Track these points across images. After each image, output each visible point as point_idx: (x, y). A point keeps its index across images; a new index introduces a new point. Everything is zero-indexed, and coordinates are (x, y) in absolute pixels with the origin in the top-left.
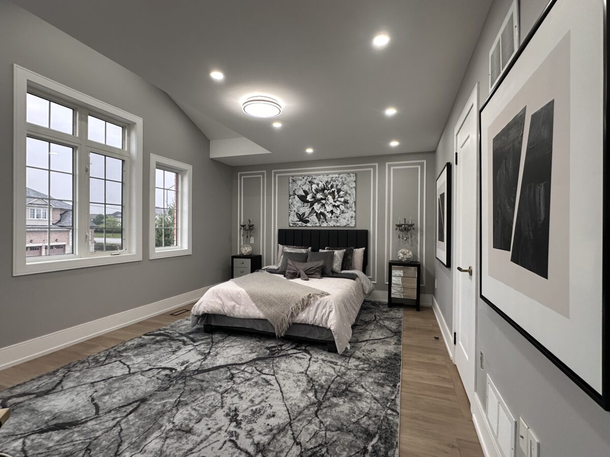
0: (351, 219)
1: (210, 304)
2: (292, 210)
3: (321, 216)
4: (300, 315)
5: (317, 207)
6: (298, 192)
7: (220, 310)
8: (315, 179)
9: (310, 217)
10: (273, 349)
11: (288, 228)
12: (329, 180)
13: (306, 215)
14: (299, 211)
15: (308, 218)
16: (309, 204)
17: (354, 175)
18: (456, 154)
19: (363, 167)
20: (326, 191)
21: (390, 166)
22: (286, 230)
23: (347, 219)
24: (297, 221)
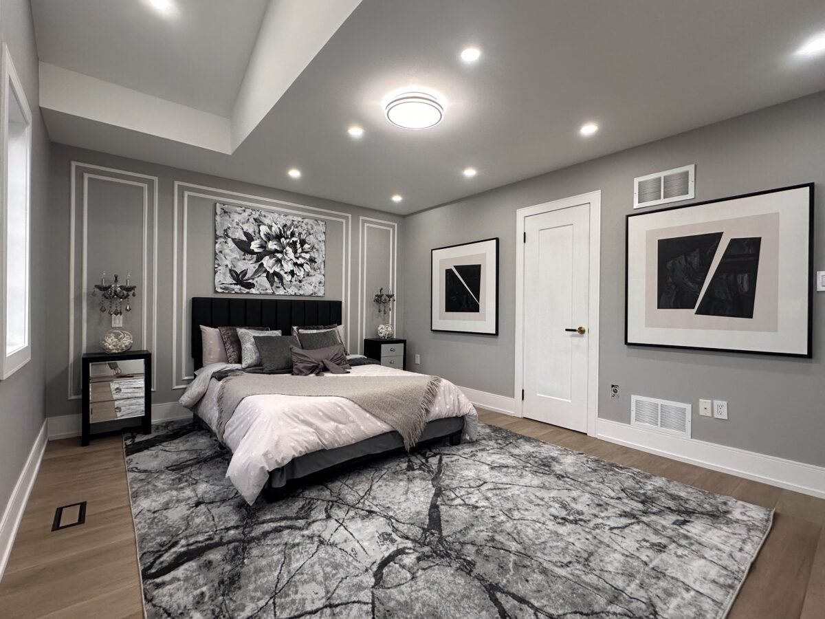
0: (319, 285)
2: (220, 262)
5: (267, 262)
6: (233, 233)
8: (265, 216)
9: (256, 279)
11: (212, 295)
12: (289, 223)
13: (248, 276)
14: (235, 267)
15: (253, 279)
16: (255, 256)
17: (324, 223)
18: (525, 233)
19: (334, 216)
20: (283, 240)
21: (364, 221)
22: (211, 300)
23: (313, 285)
24: (231, 284)
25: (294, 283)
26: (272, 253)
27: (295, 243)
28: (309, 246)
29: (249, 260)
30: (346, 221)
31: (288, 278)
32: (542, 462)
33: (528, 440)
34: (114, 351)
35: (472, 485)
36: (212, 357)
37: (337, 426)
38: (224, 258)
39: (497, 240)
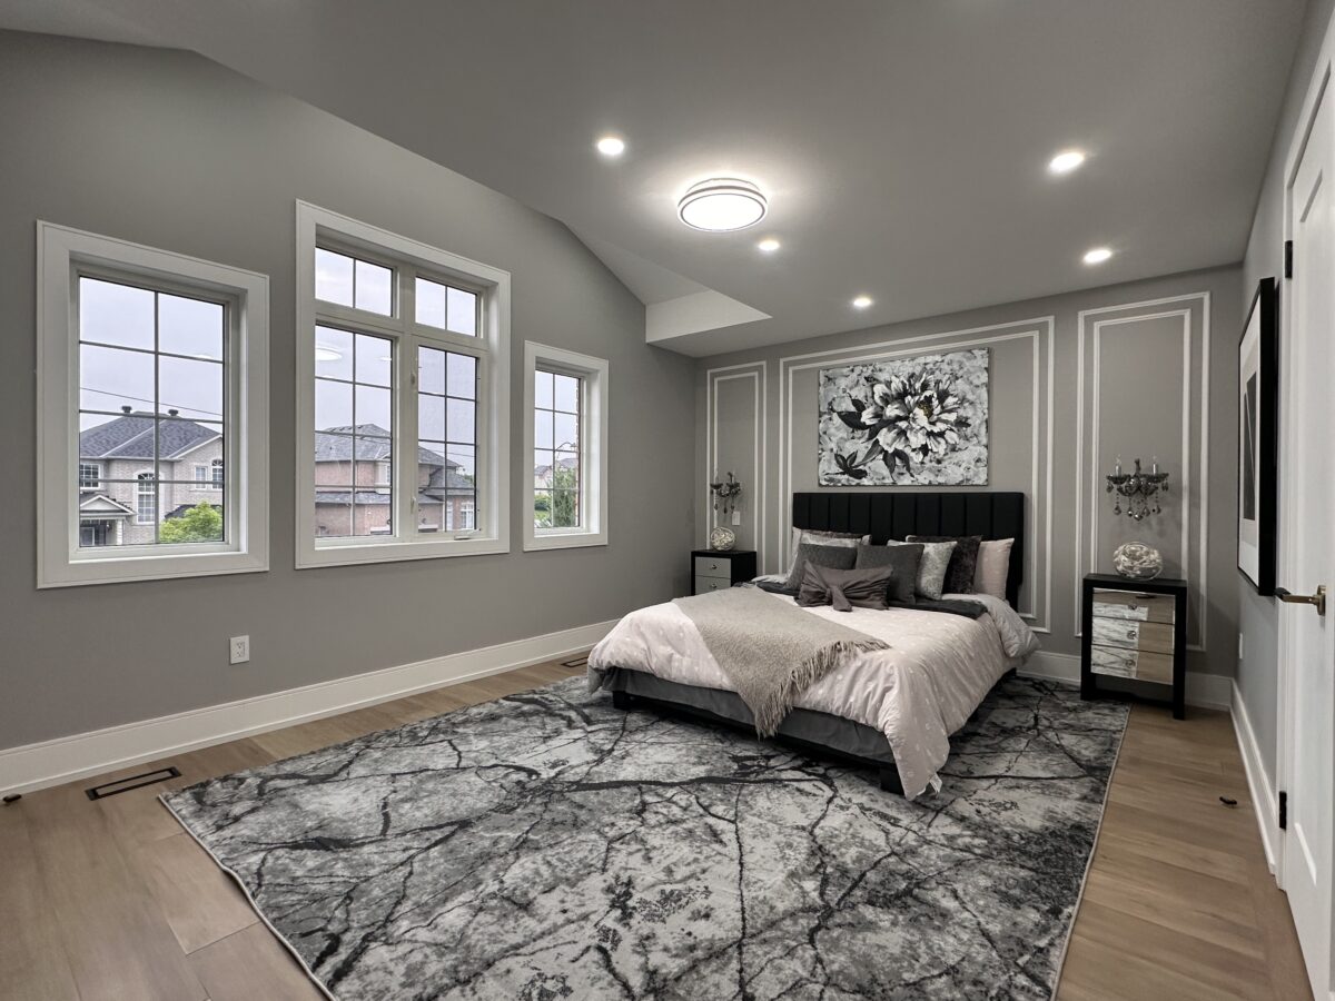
0: (975, 466)
1: (624, 648)
2: (824, 447)
3: (895, 459)
4: (811, 689)
5: (885, 437)
6: (839, 405)
7: (641, 663)
8: (880, 370)
9: (870, 464)
10: (748, 763)
11: (816, 490)
12: (917, 370)
13: (858, 460)
14: (841, 450)
15: (865, 465)
16: (867, 431)
17: (985, 352)
18: (1289, 245)
20: (908, 399)
22: (810, 495)
23: (964, 465)
24: (837, 474)
25: (928, 465)
26: (891, 423)
27: (929, 400)
28: (956, 399)
29: (860, 438)
30: (1039, 333)
31: (916, 458)
34: (719, 549)
38: (828, 440)
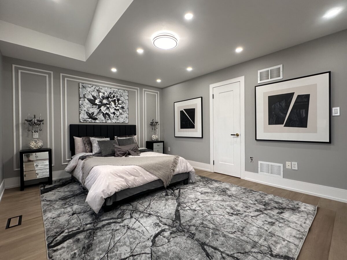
0: (126, 118)
2: (82, 109)
3: (105, 115)
5: (103, 109)
6: (88, 96)
8: (101, 89)
11: (79, 123)
12: (112, 92)
13: (94, 115)
14: (88, 111)
15: (97, 116)
16: (97, 106)
17: (127, 92)
18: (213, 95)
19: (132, 89)
20: (109, 99)
21: (145, 91)
22: (78, 125)
23: (123, 118)
24: (87, 118)
25: (115, 117)
26: (105, 105)
27: (115, 100)
28: (121, 102)
29: (95, 108)
30: (137, 91)
31: (112, 115)
32: (222, 190)
33: (216, 181)
34: (34, 149)
35: (193, 201)
36: (79, 150)
37: (134, 178)
38: (83, 107)
39: (202, 98)
